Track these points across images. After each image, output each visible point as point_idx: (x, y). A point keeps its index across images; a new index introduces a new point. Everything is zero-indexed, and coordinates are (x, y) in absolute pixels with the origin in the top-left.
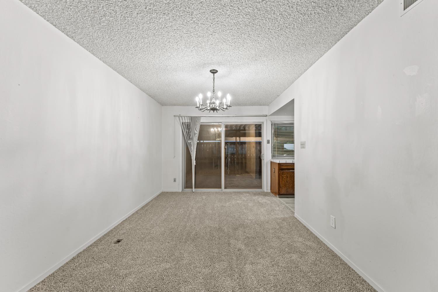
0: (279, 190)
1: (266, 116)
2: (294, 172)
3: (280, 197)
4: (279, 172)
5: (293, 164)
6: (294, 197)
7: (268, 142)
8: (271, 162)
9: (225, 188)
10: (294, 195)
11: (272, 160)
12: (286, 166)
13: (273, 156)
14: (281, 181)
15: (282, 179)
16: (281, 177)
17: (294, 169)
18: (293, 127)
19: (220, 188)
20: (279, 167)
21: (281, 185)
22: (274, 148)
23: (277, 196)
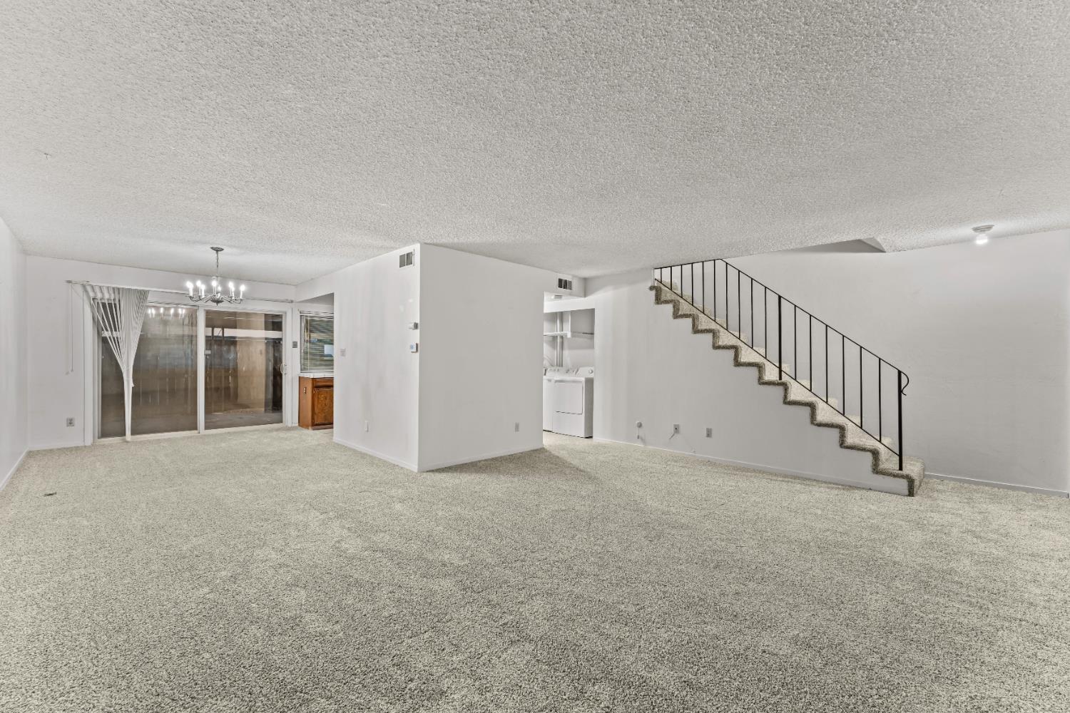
0: (313, 418)
1: (292, 302)
2: (333, 391)
3: (314, 430)
4: (313, 392)
5: (331, 379)
6: (332, 428)
7: (295, 345)
8: (300, 377)
9: (207, 428)
10: (332, 424)
11: (302, 375)
12: (324, 382)
13: (303, 369)
14: (316, 403)
15: (318, 400)
16: (316, 399)
17: (332, 386)
18: (332, 322)
19: (196, 428)
20: (313, 384)
21: (316, 410)
22: (306, 353)
23: (310, 428)
